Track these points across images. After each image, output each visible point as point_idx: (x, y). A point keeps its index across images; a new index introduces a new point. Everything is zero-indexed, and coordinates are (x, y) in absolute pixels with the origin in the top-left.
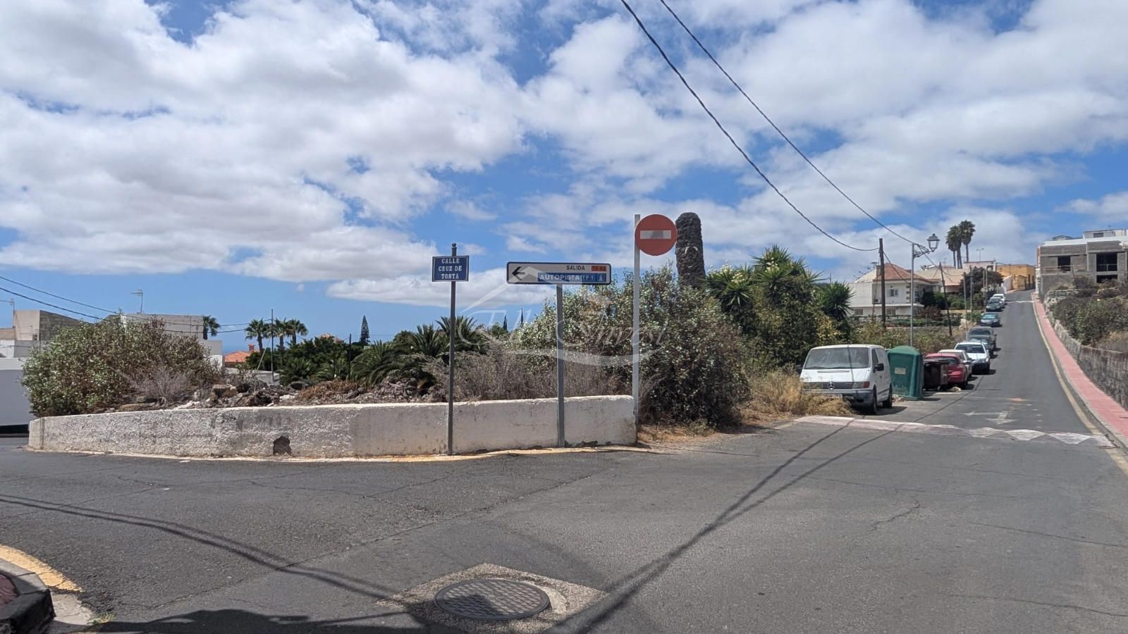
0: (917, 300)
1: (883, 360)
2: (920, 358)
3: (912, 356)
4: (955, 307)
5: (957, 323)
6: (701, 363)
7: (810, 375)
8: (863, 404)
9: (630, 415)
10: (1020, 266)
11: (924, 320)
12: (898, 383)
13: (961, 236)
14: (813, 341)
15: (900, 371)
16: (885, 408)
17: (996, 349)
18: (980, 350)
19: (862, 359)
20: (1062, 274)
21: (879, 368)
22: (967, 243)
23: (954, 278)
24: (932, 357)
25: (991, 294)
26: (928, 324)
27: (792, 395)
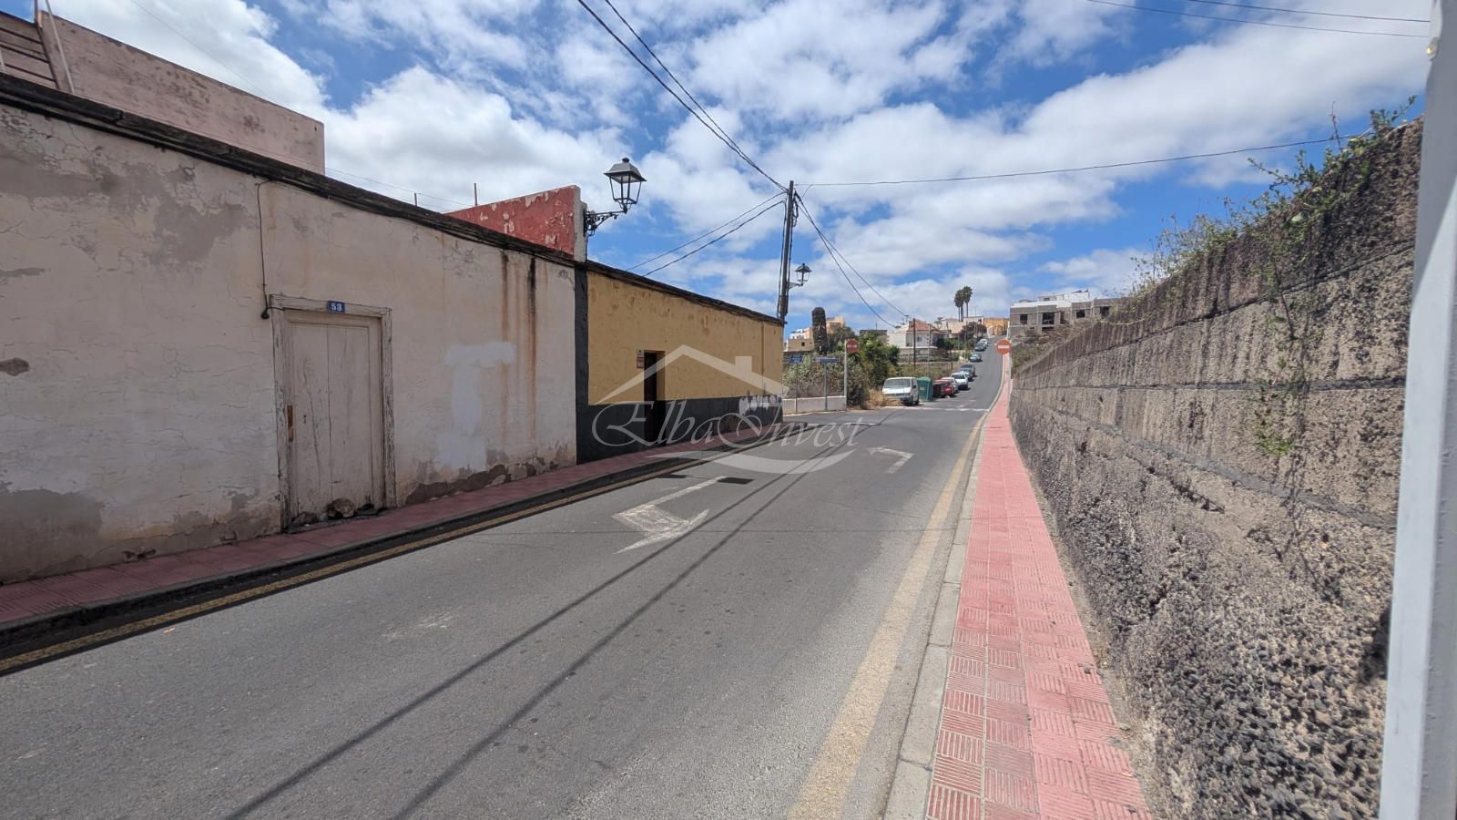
0: (934, 344)
1: (915, 384)
2: (931, 382)
3: (927, 382)
4: (957, 348)
5: (957, 359)
6: (857, 386)
7: (886, 391)
8: (907, 402)
9: (845, 401)
10: (999, 320)
11: (937, 358)
12: (922, 394)
13: (963, 297)
14: (887, 376)
15: (922, 389)
16: (917, 404)
17: (974, 376)
18: (963, 378)
19: (906, 384)
20: (1022, 326)
21: (914, 387)
22: (967, 302)
23: (957, 328)
24: (938, 382)
25: (979, 339)
26: (939, 360)
27: (880, 399)
